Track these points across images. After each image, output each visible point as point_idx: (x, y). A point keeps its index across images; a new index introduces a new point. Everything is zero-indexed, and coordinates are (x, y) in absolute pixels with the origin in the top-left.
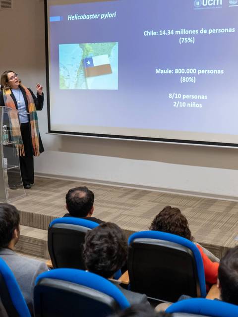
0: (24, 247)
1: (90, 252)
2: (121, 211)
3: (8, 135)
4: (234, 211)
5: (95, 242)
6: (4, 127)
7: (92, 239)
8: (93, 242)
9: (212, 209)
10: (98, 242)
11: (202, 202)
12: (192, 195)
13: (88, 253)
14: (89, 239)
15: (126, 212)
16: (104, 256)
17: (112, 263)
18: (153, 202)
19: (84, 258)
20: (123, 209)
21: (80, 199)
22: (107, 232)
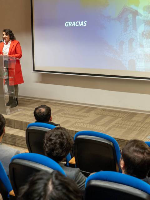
0: (16, 142)
1: (49, 144)
2: (77, 120)
3: (7, 73)
4: (148, 120)
5: (52, 138)
6: (4, 67)
7: (50, 136)
8: (51, 138)
9: (134, 119)
10: (54, 138)
11: (129, 114)
12: (122, 110)
13: (48, 145)
14: (49, 136)
15: (80, 121)
16: (58, 147)
17: (62, 151)
18: (97, 114)
19: (45, 149)
20: (79, 119)
21: (42, 113)
22: (60, 132)
